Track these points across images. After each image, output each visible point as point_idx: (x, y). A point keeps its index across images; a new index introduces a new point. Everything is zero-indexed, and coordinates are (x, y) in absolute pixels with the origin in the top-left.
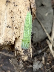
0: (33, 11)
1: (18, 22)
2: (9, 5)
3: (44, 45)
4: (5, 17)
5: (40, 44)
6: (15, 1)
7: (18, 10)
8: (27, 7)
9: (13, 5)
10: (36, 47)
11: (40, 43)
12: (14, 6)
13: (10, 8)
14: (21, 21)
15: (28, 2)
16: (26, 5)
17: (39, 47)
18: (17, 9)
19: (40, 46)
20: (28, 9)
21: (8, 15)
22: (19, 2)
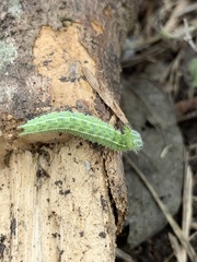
0: (119, 206)
1: (76, 251)
2: (44, 187)
3: (162, 248)
4: (36, 234)
5: (153, 246)
6: (63, 176)
7: (71, 208)
8: (98, 195)
9: (58, 190)
10: (141, 254)
11: (150, 241)
12: (61, 193)
13: (48, 200)
14: (84, 248)
15: (101, 178)
16: (95, 191)
17: (150, 255)
18: (70, 203)
19: (153, 253)
20: (104, 205)
21: (44, 225)
22: (74, 180)
